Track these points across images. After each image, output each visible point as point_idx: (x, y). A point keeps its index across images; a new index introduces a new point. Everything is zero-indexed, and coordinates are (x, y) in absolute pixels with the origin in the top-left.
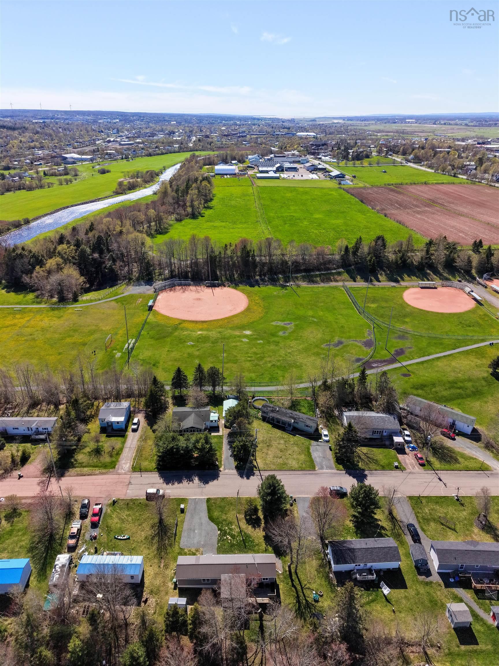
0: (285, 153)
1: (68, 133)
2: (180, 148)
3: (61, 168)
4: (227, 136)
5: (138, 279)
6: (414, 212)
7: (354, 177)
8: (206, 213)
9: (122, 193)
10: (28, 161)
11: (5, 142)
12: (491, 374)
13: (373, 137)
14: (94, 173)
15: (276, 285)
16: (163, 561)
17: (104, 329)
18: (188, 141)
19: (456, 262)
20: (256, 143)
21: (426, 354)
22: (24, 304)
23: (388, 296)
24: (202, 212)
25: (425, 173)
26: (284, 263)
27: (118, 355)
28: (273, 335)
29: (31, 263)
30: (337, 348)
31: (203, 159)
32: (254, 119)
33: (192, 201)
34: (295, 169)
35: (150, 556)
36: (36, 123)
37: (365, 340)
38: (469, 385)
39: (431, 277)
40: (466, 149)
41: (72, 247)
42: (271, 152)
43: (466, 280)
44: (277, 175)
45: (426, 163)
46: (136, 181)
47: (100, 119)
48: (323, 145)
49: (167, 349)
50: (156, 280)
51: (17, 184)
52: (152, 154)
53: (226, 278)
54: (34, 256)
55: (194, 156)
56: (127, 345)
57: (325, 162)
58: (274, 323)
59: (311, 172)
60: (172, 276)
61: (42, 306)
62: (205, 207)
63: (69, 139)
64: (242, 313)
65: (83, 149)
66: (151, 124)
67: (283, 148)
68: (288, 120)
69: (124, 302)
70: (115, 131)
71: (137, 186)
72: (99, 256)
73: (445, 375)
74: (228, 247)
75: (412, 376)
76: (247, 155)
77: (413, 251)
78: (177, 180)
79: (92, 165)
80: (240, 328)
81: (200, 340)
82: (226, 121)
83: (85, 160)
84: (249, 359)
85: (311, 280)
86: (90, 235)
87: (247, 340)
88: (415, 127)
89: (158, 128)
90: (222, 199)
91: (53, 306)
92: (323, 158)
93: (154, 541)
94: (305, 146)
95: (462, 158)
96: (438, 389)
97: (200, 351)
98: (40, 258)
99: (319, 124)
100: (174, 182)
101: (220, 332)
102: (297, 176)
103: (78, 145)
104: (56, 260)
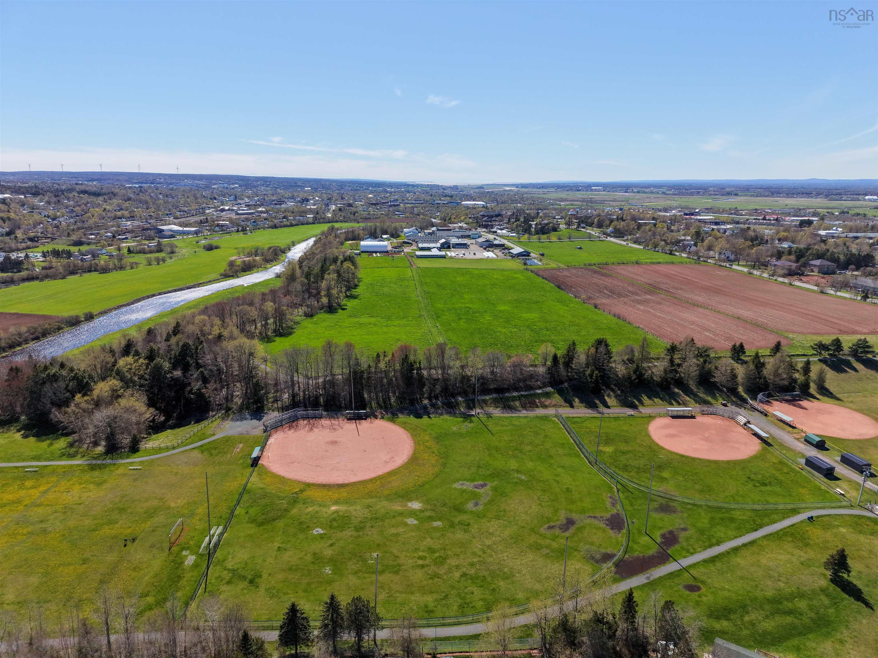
0: (450, 225)
1: (170, 200)
2: (315, 218)
3: (153, 244)
4: (375, 204)
5: (241, 409)
6: (633, 301)
7: (543, 255)
8: (349, 304)
9: (233, 276)
10: (109, 234)
11: (83, 210)
12: (832, 581)
13: (556, 207)
14: (197, 250)
15: (455, 413)
17: (173, 505)
18: (325, 210)
19: (715, 377)
20: (412, 213)
21: (714, 541)
22: (45, 460)
23: (627, 431)
24: (343, 303)
25: (633, 251)
26: (465, 379)
27: (190, 559)
28: (458, 509)
29: (70, 388)
30: (567, 534)
31: (345, 232)
32: (409, 185)
33: (329, 289)
34: (465, 246)
36: (130, 188)
37: (608, 515)
38: (802, 605)
39: (682, 399)
40: (674, 220)
41: (141, 361)
42: (433, 225)
43: (734, 403)
44: (443, 253)
45: (629, 237)
46: (254, 261)
47: (215, 184)
48: (497, 216)
49: (276, 545)
50: (269, 409)
51: (86, 264)
52: (277, 225)
53: (378, 403)
54: (75, 378)
55: (333, 228)
56: (207, 538)
57: (502, 236)
58: (456, 485)
59: (485, 249)
60: (294, 404)
61: (77, 462)
62: (347, 296)
63: (170, 207)
64: (405, 466)
65: (187, 219)
66: (278, 190)
67: (446, 220)
68: (450, 187)
69: (213, 452)
70: (232, 198)
71: (254, 266)
72: (183, 373)
73: (757, 586)
74: (381, 358)
75: (704, 590)
76: (402, 228)
77: (649, 360)
78: (309, 259)
79: (197, 239)
80: (403, 497)
81: (335, 524)
82: (373, 187)
83: (188, 233)
84: (420, 562)
85: (507, 407)
86: (174, 340)
87: (416, 522)
88: (604, 195)
89: (288, 194)
90: (371, 285)
91: (94, 462)
92: (499, 231)
94: (474, 218)
95: (672, 231)
96: (752, 616)
97: (334, 548)
98: (85, 381)
99: (488, 192)
100: (305, 262)
101: (369, 506)
102: (468, 254)
103: (180, 215)
104: (110, 383)
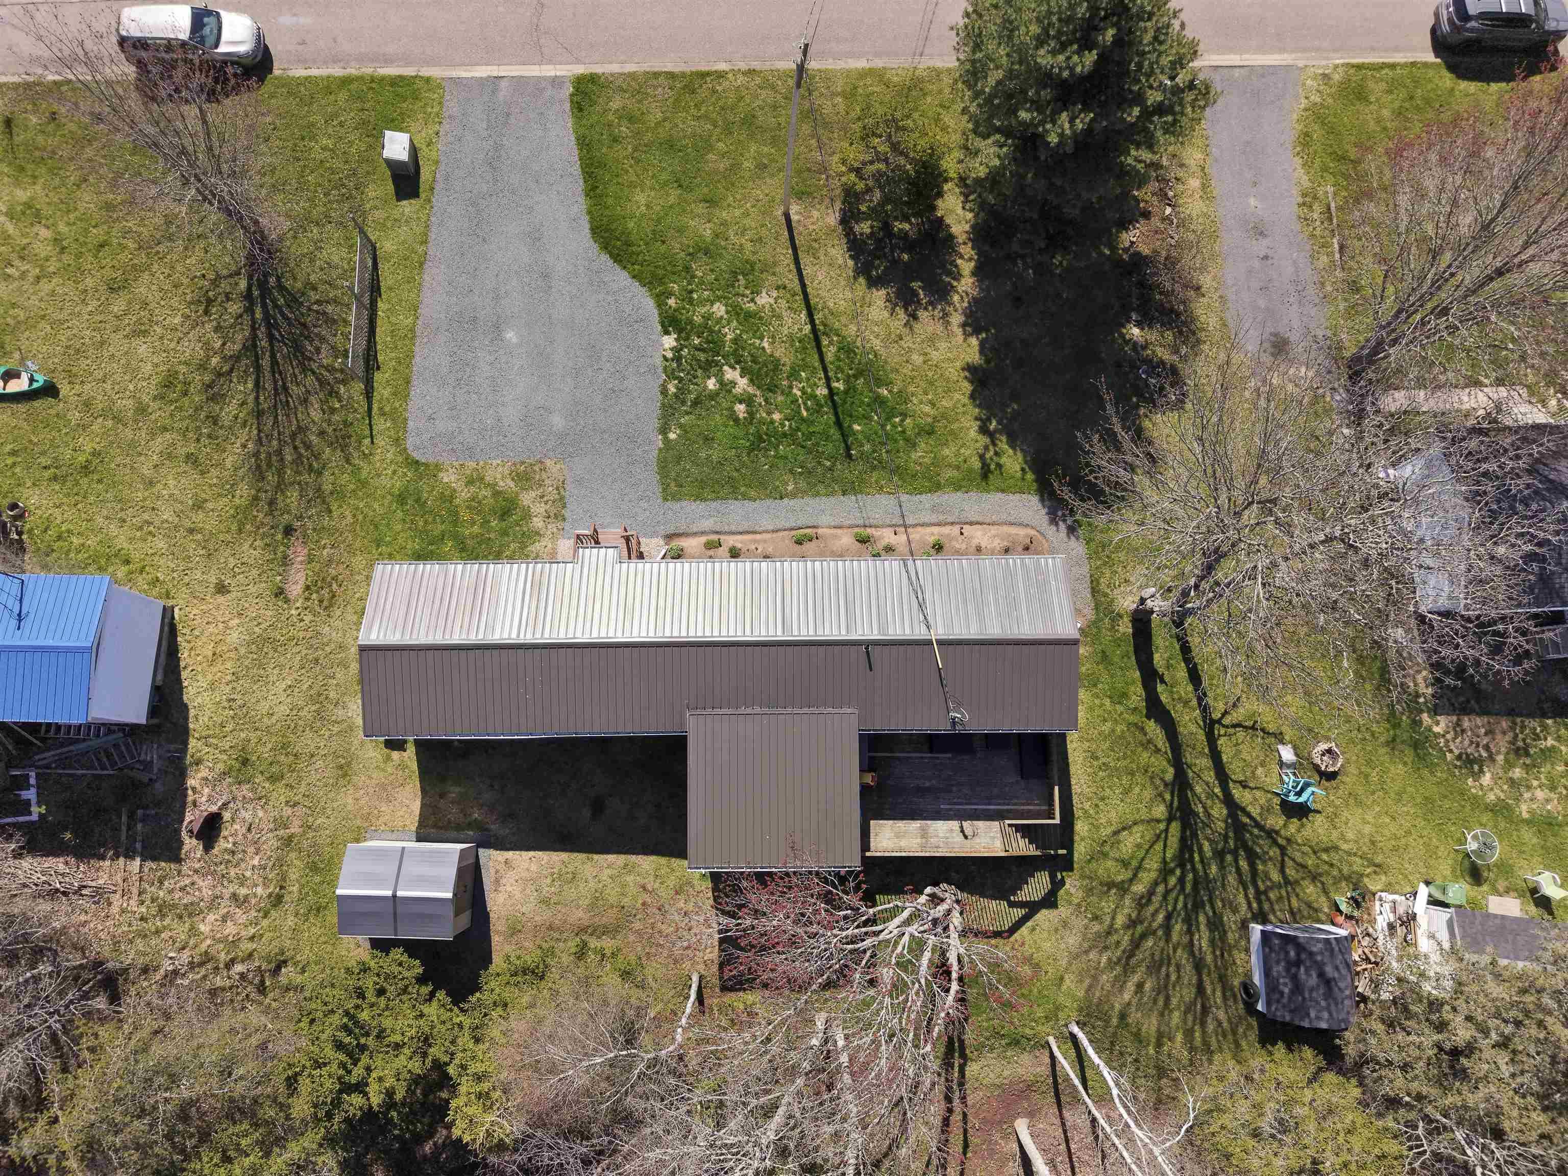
16: (299, 553)
35: (207, 521)
93: (229, 411)
